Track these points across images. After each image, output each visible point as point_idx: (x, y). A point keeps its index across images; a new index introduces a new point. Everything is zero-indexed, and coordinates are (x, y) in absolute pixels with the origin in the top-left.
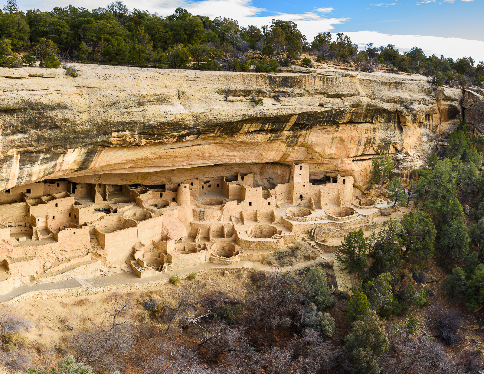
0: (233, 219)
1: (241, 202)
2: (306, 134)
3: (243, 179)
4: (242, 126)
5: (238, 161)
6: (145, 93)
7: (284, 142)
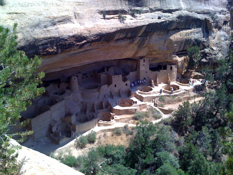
0: (106, 96)
1: (110, 85)
2: (150, 38)
3: (108, 70)
4: (115, 36)
5: (109, 59)
6: (55, 16)
7: (136, 45)
